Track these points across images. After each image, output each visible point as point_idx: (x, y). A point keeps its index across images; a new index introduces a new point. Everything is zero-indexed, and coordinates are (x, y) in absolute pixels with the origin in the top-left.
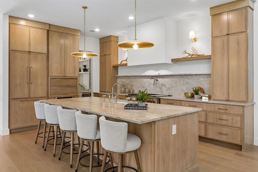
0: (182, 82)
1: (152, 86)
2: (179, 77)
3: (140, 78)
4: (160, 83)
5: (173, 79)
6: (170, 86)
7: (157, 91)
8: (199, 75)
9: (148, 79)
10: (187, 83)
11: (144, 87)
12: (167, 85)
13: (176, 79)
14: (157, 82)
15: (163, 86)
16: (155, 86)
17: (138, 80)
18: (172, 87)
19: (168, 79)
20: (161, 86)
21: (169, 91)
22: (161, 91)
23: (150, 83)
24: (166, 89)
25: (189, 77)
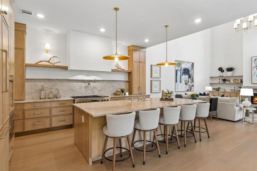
0: (110, 86)
1: (84, 89)
2: (108, 82)
3: (69, 82)
4: (92, 86)
5: (103, 83)
6: (101, 89)
7: (88, 93)
8: (120, 81)
9: (78, 83)
10: (113, 86)
11: (73, 91)
12: (98, 88)
13: (105, 83)
14: (89, 85)
15: (95, 89)
16: (87, 89)
17: (65, 84)
18: (102, 89)
19: (99, 83)
20: (92, 89)
21: (100, 92)
22: (93, 93)
23: (82, 87)
24: (97, 90)
25: (114, 82)
